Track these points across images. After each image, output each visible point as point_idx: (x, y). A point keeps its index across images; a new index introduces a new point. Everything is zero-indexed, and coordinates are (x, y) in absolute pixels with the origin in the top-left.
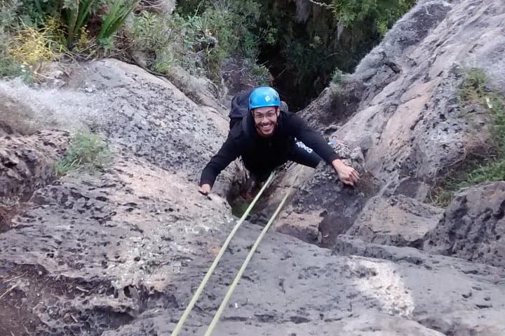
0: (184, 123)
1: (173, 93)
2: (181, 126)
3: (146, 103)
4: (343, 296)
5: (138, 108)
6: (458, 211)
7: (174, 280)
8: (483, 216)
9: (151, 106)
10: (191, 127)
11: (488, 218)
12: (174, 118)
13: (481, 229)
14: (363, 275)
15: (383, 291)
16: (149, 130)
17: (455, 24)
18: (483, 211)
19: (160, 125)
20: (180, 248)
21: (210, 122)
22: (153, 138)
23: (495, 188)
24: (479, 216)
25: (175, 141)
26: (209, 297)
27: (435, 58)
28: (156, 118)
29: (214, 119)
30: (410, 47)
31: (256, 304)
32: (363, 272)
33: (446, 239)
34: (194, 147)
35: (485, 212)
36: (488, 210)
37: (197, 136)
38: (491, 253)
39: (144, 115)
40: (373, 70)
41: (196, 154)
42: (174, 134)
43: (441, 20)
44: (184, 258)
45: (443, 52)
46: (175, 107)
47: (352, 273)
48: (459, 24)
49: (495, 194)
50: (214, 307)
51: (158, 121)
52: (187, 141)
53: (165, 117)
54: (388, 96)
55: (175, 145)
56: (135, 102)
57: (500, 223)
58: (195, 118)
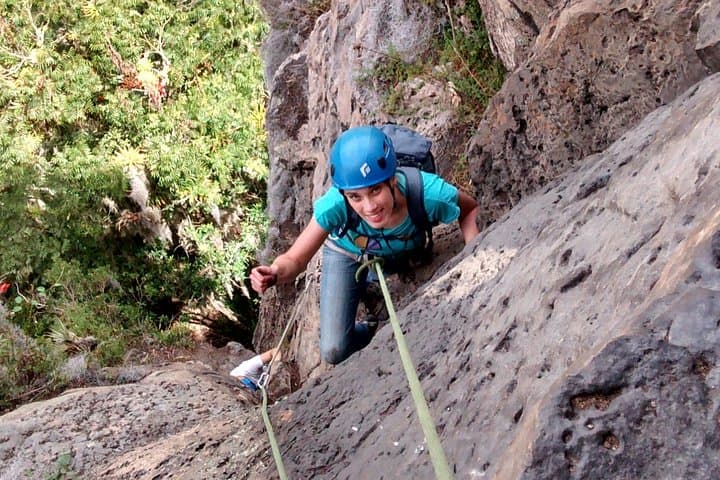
0: (136, 408)
1: (95, 394)
2: (137, 413)
3: (74, 426)
4: (449, 319)
5: (70, 439)
6: (483, 165)
7: (269, 473)
8: (509, 145)
9: (82, 424)
10: (149, 404)
11: (514, 141)
12: (122, 413)
13: (518, 157)
14: (449, 289)
15: (480, 274)
16: (104, 446)
17: (323, 62)
18: (503, 139)
19: (112, 433)
20: (246, 453)
21: (165, 385)
22: (117, 450)
23: (494, 107)
24: (504, 148)
25: (145, 432)
26: (320, 451)
27: (334, 104)
28: (100, 429)
29: (166, 379)
30: (301, 129)
31: (372, 406)
32: (448, 285)
33: (497, 204)
34: (171, 420)
35: (507, 138)
36: (507, 133)
37: (164, 407)
38: (549, 167)
39: (85, 438)
40: (289, 201)
41: (180, 423)
42: (136, 428)
43: (306, 75)
44: (259, 456)
45: (337, 92)
46: (112, 403)
47: (438, 297)
48: (327, 60)
49: (500, 114)
50: (334, 453)
51: (106, 431)
52: (157, 421)
53: (109, 421)
54: (324, 184)
55: (148, 436)
56: (61, 435)
57: (529, 133)
58: (144, 394)
